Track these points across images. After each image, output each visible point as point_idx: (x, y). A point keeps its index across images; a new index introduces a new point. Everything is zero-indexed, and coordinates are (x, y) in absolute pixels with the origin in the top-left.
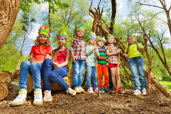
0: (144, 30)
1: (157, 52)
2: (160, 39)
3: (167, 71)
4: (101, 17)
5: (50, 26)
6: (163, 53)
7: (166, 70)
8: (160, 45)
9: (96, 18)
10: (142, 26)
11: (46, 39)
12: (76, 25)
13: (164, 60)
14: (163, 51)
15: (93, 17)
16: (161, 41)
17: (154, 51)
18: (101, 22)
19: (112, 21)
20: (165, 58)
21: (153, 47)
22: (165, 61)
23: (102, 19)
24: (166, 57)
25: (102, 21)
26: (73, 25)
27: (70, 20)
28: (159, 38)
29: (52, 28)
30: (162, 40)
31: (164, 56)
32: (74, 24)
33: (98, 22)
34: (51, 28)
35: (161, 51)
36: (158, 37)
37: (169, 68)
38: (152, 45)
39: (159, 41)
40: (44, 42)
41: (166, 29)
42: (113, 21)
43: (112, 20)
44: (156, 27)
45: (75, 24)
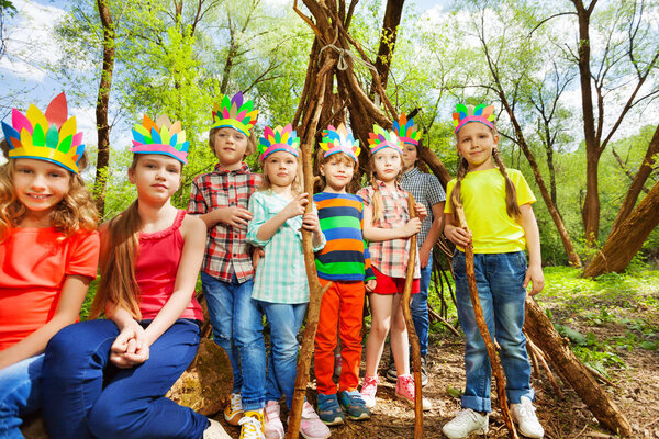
0: (497, 78)
1: (533, 164)
2: (547, 115)
3: (554, 228)
4: (346, 26)
5: (106, 33)
6: (551, 168)
7: (552, 223)
8: (545, 135)
9: (327, 33)
10: (493, 58)
11: (61, 185)
12: (232, 33)
13: (549, 190)
14: (550, 159)
15: (313, 27)
16: (547, 123)
17: (523, 156)
18: (347, 57)
19: (387, 36)
20: (553, 184)
21: (521, 142)
22: (554, 194)
23: (351, 42)
24: (556, 180)
25: (352, 52)
26: (218, 32)
27: (203, 10)
28: (542, 112)
29: (117, 43)
30: (551, 118)
31: (553, 178)
32: (222, 27)
33: (335, 55)
34: (113, 43)
35: (546, 157)
36: (540, 106)
37: (561, 217)
38: (520, 136)
39: (543, 121)
40: (46, 205)
41: (569, 77)
42: (391, 36)
43: (389, 33)
44: (539, 69)
45: (228, 31)
